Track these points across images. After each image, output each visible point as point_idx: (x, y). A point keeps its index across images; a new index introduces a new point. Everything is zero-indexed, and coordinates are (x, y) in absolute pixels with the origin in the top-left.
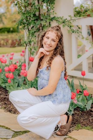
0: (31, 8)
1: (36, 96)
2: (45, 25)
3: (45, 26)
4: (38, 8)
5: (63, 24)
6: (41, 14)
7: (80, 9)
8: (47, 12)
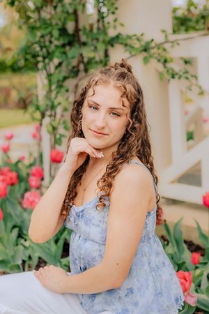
0: (53, 12)
1: (63, 294)
2: (94, 58)
3: (93, 61)
4: (71, 11)
5: (145, 54)
6: (81, 26)
7: (186, 13)
8: (98, 21)
